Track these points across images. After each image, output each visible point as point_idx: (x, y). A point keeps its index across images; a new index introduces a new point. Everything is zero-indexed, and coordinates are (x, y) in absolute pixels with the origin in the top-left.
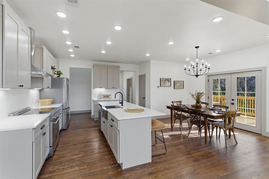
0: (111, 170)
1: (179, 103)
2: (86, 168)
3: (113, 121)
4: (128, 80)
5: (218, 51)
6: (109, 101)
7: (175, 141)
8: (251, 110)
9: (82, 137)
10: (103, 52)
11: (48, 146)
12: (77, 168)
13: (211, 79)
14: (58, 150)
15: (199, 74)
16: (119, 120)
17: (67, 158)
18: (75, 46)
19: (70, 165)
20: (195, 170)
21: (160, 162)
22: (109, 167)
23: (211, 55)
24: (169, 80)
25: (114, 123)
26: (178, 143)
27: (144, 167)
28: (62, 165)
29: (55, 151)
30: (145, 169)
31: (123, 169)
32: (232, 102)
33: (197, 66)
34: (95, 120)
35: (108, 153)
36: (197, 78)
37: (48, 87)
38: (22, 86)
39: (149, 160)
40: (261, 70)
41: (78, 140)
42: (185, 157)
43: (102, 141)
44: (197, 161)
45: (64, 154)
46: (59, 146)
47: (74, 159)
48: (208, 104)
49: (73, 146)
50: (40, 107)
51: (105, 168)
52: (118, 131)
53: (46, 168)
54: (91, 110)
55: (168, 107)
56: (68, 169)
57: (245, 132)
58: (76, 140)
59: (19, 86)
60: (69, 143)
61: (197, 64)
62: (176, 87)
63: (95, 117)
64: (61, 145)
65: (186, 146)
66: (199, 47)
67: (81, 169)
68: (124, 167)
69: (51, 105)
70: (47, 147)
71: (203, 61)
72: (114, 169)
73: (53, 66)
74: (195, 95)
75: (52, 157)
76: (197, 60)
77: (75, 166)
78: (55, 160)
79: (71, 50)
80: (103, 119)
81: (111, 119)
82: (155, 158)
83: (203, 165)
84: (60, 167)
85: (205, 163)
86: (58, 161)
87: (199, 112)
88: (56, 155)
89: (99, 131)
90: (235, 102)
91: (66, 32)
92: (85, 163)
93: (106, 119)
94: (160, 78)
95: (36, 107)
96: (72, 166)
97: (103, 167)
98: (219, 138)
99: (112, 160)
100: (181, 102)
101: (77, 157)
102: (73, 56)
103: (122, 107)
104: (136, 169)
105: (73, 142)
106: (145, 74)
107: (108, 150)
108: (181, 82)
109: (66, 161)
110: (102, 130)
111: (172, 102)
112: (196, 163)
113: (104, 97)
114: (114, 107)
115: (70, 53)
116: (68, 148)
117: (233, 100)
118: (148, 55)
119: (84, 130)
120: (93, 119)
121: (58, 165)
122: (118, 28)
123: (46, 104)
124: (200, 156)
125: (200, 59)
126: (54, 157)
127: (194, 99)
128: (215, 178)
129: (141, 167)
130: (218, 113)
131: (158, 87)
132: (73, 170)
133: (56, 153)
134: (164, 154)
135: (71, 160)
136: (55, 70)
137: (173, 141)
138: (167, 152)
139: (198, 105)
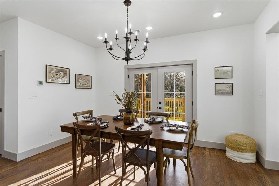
1: (87, 115)
8: (173, 114)
13: (133, 74)
24: (66, 70)
36: (128, 63)
40: (192, 64)
55: (65, 129)
62: (79, 85)
100: (91, 112)
108: (87, 77)
111: (75, 115)
117: (160, 103)
131: (41, 83)
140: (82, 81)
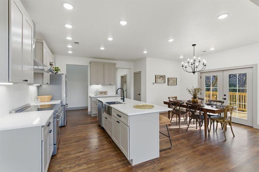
0: (121, 167)
1: (175, 99)
2: (94, 166)
3: (121, 117)
4: (122, 77)
5: (212, 49)
6: (106, 97)
7: (176, 135)
9: (83, 134)
10: (102, 48)
11: (53, 144)
12: (85, 166)
13: (204, 76)
14: (61, 148)
15: (195, 71)
16: (129, 116)
17: (71, 156)
18: (75, 42)
19: (77, 163)
20: (204, 164)
21: (168, 157)
22: (119, 164)
23: (205, 53)
24: (164, 77)
25: (121, 119)
26: (180, 137)
27: (153, 162)
28: (68, 163)
29: (58, 149)
30: (155, 165)
31: (133, 165)
32: (224, 97)
33: (194, 63)
34: (92, 116)
35: (113, 149)
36: (194, 74)
37: (48, 83)
38: (27, 81)
39: (157, 155)
40: (253, 67)
41: (79, 136)
42: (191, 151)
43: (105, 137)
44: (203, 154)
45: (68, 151)
46: (62, 143)
47: (80, 157)
48: (203, 99)
49: (76, 143)
50: (39, 104)
51: (115, 165)
52: (128, 127)
53: (53, 167)
54: (87, 107)
55: (165, 103)
56: (75, 167)
57: (237, 125)
58: (77, 137)
59: (24, 81)
60: (71, 140)
61: (195, 61)
62: (170, 84)
63: (93, 113)
64: (63, 142)
65: (188, 140)
66: (196, 45)
67: (89, 167)
68: (134, 164)
69: (50, 101)
70: (51, 145)
71: (199, 58)
72: (123, 166)
73: (51, 62)
74: (192, 91)
75: (55, 155)
76: (195, 57)
77: (82, 164)
78: (60, 158)
79: (70, 46)
80: (104, 115)
81: (118, 115)
82: (162, 153)
83: (210, 158)
84: (67, 166)
85: (212, 156)
86: (63, 159)
87: (199, 107)
88: (60, 153)
89: (99, 127)
90: (227, 97)
91: (69, 26)
92: (93, 160)
93: (110, 115)
94: (156, 75)
95: (36, 103)
96: (79, 164)
97: (112, 164)
98: (216, 131)
99: (119, 156)
100: (176, 98)
101: (82, 155)
102: (70, 52)
103: (124, 103)
104: (146, 165)
105: (75, 139)
106: (141, 71)
107: (113, 146)
108: (174, 79)
109: (72, 159)
110: (103, 126)
111: (169, 98)
112: (203, 157)
113: (101, 93)
114: (114, 103)
115: (68, 49)
116: (71, 145)
117: (225, 95)
118: (145, 52)
119: (83, 126)
120: (90, 115)
121: (64, 163)
122: (123, 23)
123: (45, 101)
124: (204, 149)
125: (197, 56)
126: (59, 156)
127: (191, 95)
128: (226, 171)
129: (151, 163)
130: (217, 108)
131: (154, 83)
132: (81, 168)
133: (60, 151)
134: (170, 149)
135: (77, 157)
136: (53, 66)
137: (175, 135)
138: (172, 146)
139: (196, 100)
140: (171, 81)
